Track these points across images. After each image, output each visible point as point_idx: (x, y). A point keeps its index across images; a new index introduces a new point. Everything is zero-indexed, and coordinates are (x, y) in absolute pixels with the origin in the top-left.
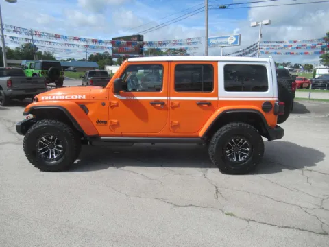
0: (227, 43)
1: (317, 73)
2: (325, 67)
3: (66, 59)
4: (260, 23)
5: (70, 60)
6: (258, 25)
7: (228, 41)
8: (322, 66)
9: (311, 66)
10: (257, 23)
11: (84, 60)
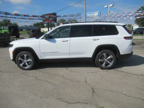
0: (95, 16)
1: (134, 28)
2: (137, 25)
3: (23, 26)
4: (109, 6)
5: (25, 26)
6: (108, 7)
7: (95, 15)
8: (136, 25)
9: (131, 25)
10: (107, 6)
11: (31, 26)
